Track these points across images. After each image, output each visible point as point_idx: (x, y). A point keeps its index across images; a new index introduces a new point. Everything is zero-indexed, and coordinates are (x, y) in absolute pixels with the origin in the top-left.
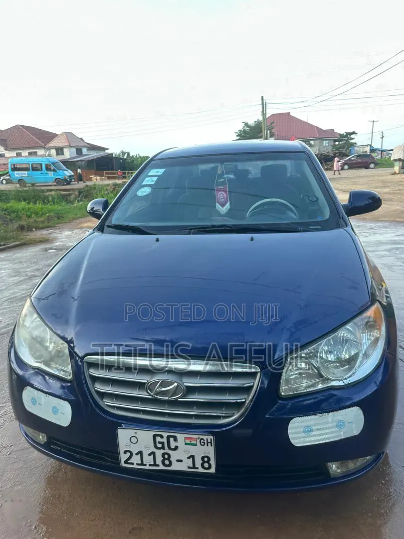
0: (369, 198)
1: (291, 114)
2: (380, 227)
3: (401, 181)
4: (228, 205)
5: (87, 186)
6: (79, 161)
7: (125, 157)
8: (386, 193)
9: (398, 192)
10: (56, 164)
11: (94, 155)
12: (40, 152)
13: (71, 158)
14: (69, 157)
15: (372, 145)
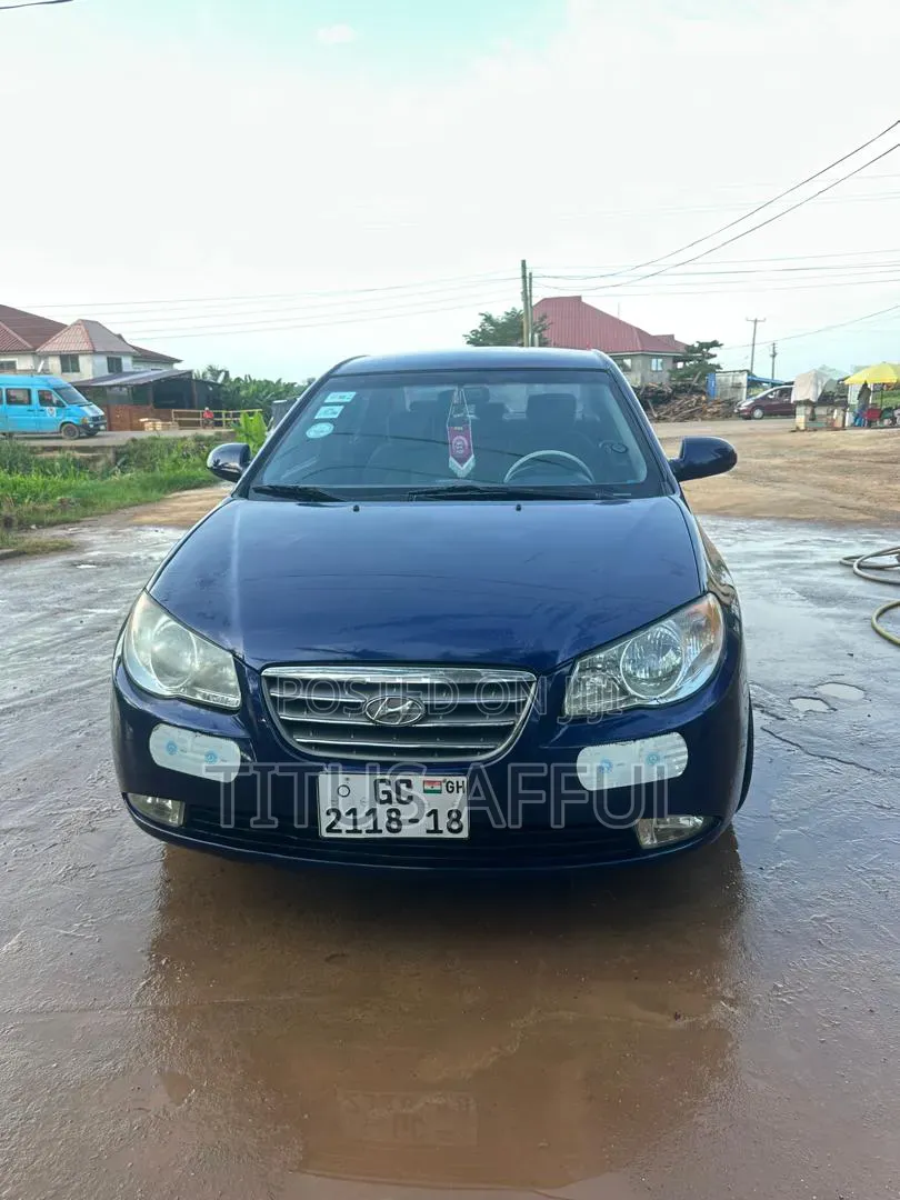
0: (716, 451)
1: (584, 300)
2: (756, 528)
3: (808, 446)
4: (471, 462)
5: (134, 440)
6: (114, 386)
7: (220, 379)
8: (776, 467)
9: (800, 465)
10: (63, 391)
11: (148, 373)
12: (24, 363)
13: (94, 380)
14: (91, 378)
15: (754, 372)
